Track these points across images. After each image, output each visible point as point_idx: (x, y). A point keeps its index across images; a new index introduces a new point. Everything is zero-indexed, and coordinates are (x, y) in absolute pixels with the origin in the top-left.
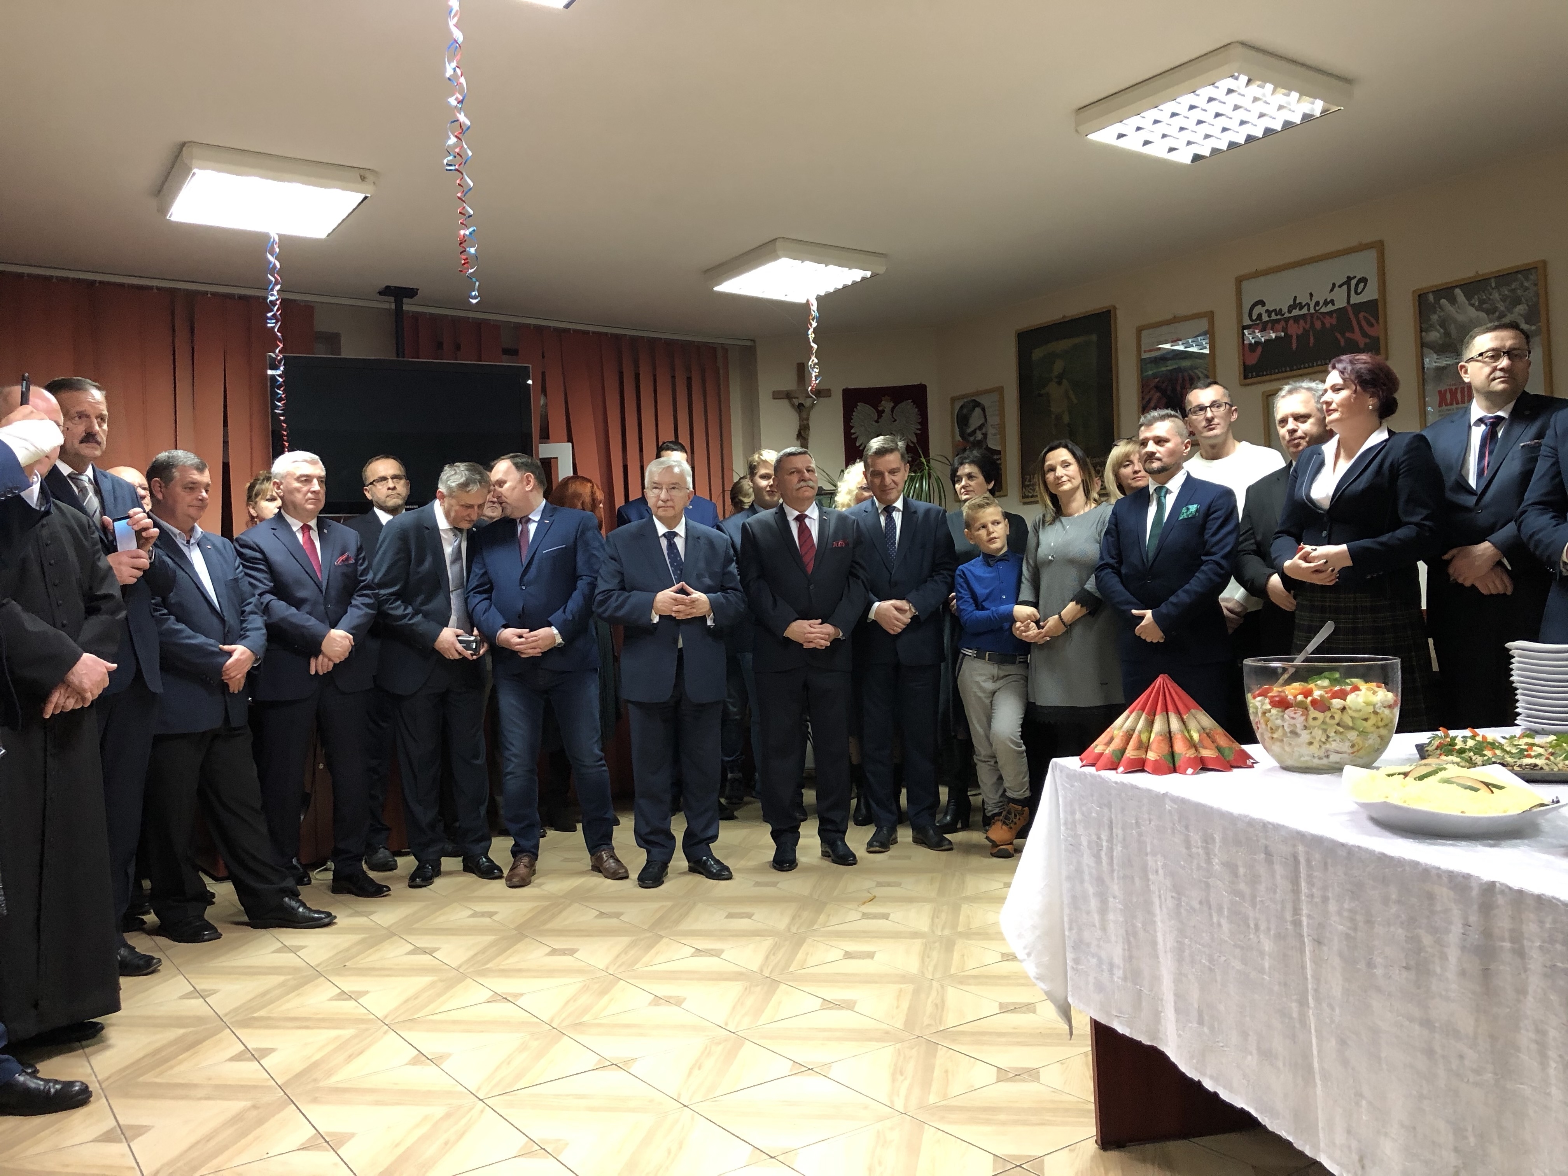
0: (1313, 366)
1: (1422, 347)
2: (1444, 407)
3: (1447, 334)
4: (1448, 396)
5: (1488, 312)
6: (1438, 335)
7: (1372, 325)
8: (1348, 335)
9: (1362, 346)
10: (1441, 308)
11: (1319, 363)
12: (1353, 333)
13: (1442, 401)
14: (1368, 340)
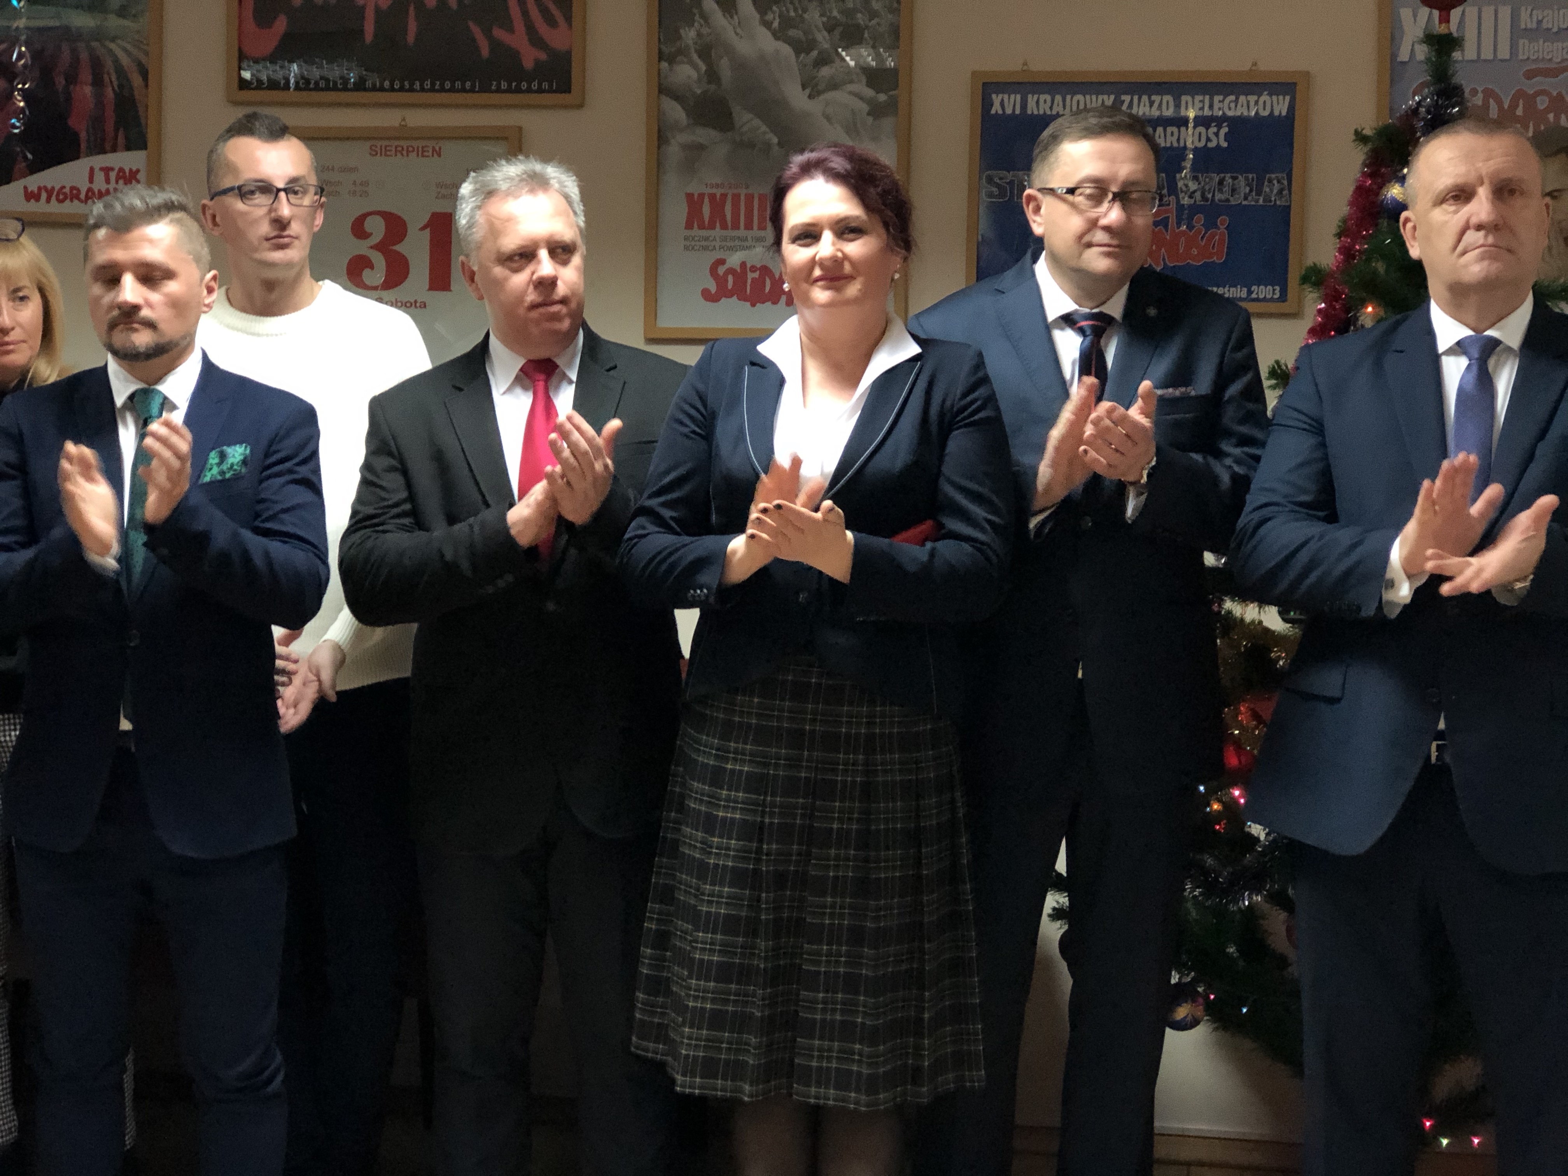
0: (411, 90)
1: (661, 91)
2: (696, 232)
3: (712, 76)
4: (706, 210)
5: (801, 47)
6: (694, 75)
7: (551, 22)
8: (499, 33)
9: (528, 64)
10: (705, 17)
11: (428, 84)
12: (511, 30)
13: (693, 219)
14: (543, 56)
